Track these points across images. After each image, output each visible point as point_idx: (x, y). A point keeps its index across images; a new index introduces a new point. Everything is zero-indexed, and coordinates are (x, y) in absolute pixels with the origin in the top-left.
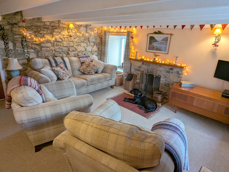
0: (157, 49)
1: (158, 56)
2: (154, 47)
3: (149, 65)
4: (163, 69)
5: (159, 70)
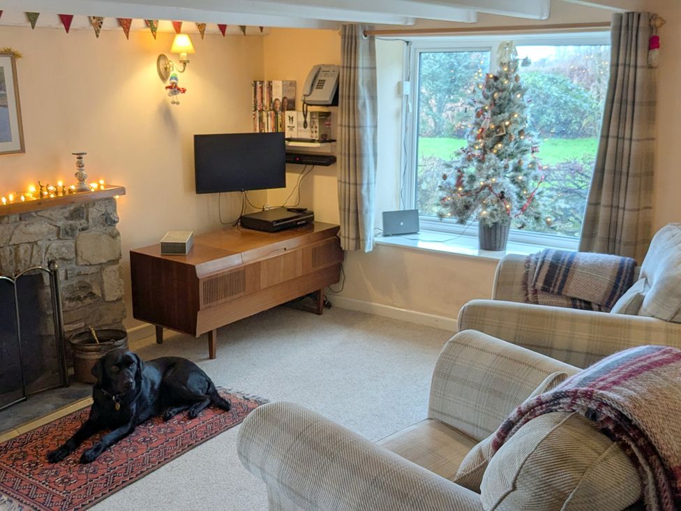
4: (44, 227)
5: (25, 239)
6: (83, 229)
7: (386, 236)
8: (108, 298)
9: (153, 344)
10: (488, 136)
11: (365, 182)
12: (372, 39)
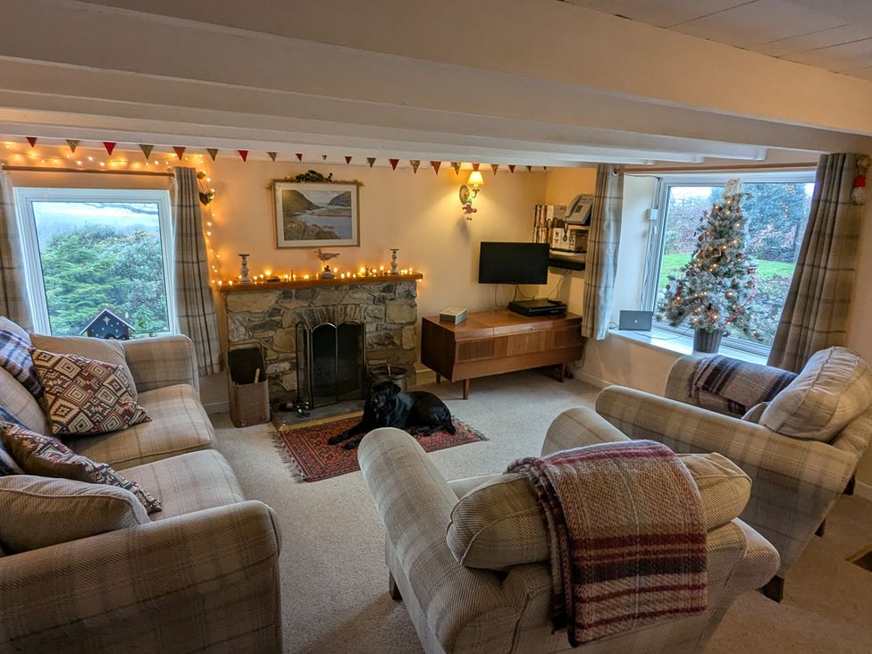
0: (321, 235)
1: (335, 255)
2: (306, 227)
3: (313, 296)
4: (365, 295)
5: (352, 301)
6: (392, 299)
7: (620, 329)
8: (404, 347)
9: (433, 383)
10: (707, 257)
11: (603, 285)
12: (621, 176)
